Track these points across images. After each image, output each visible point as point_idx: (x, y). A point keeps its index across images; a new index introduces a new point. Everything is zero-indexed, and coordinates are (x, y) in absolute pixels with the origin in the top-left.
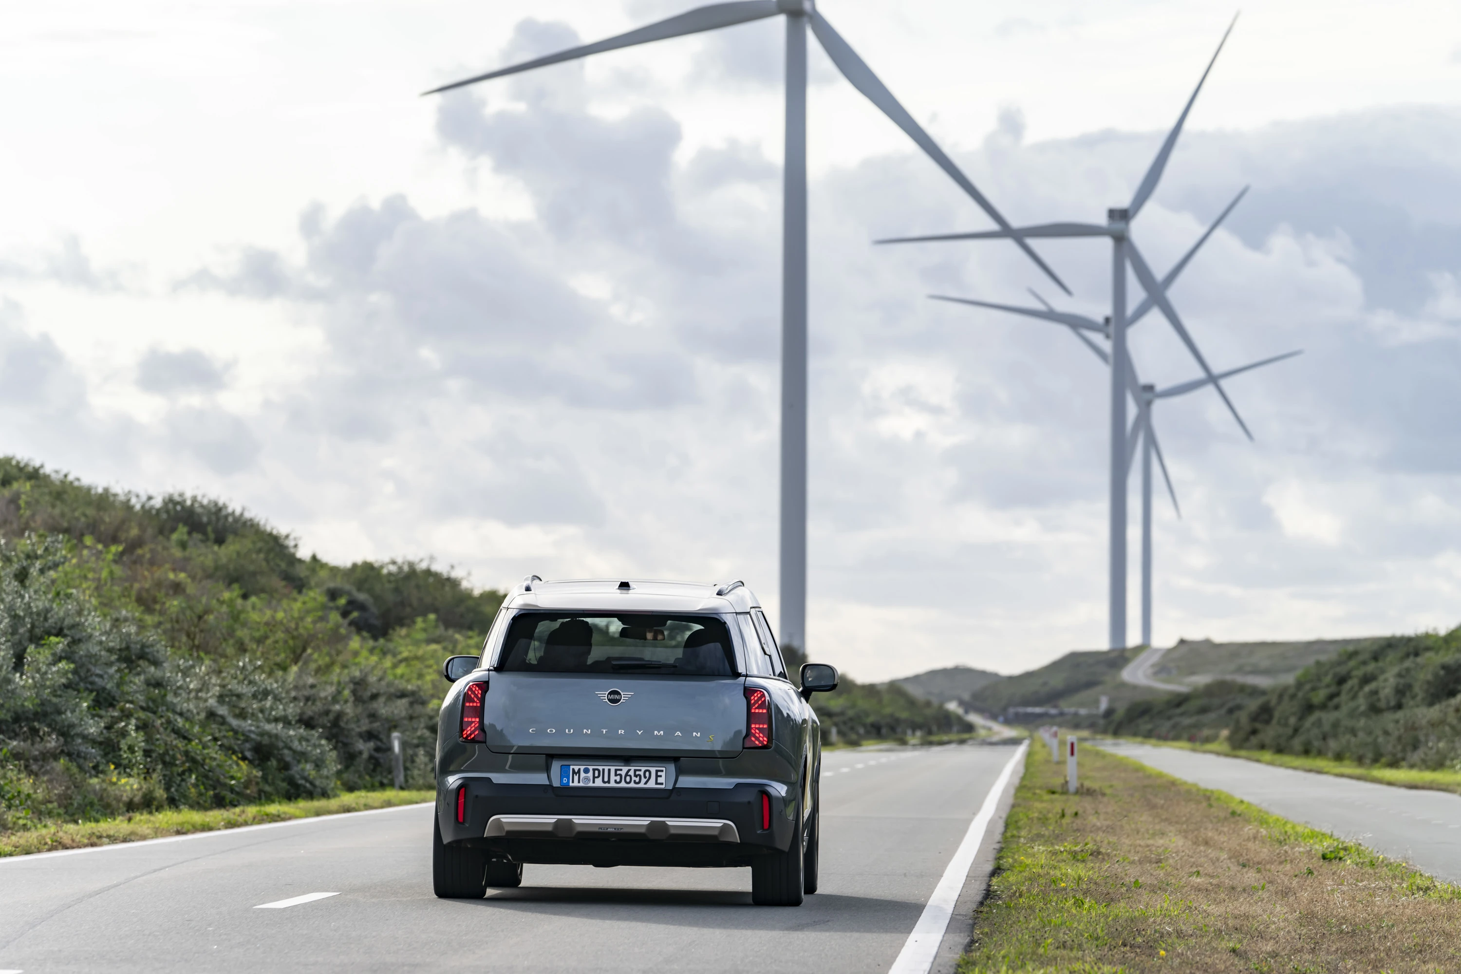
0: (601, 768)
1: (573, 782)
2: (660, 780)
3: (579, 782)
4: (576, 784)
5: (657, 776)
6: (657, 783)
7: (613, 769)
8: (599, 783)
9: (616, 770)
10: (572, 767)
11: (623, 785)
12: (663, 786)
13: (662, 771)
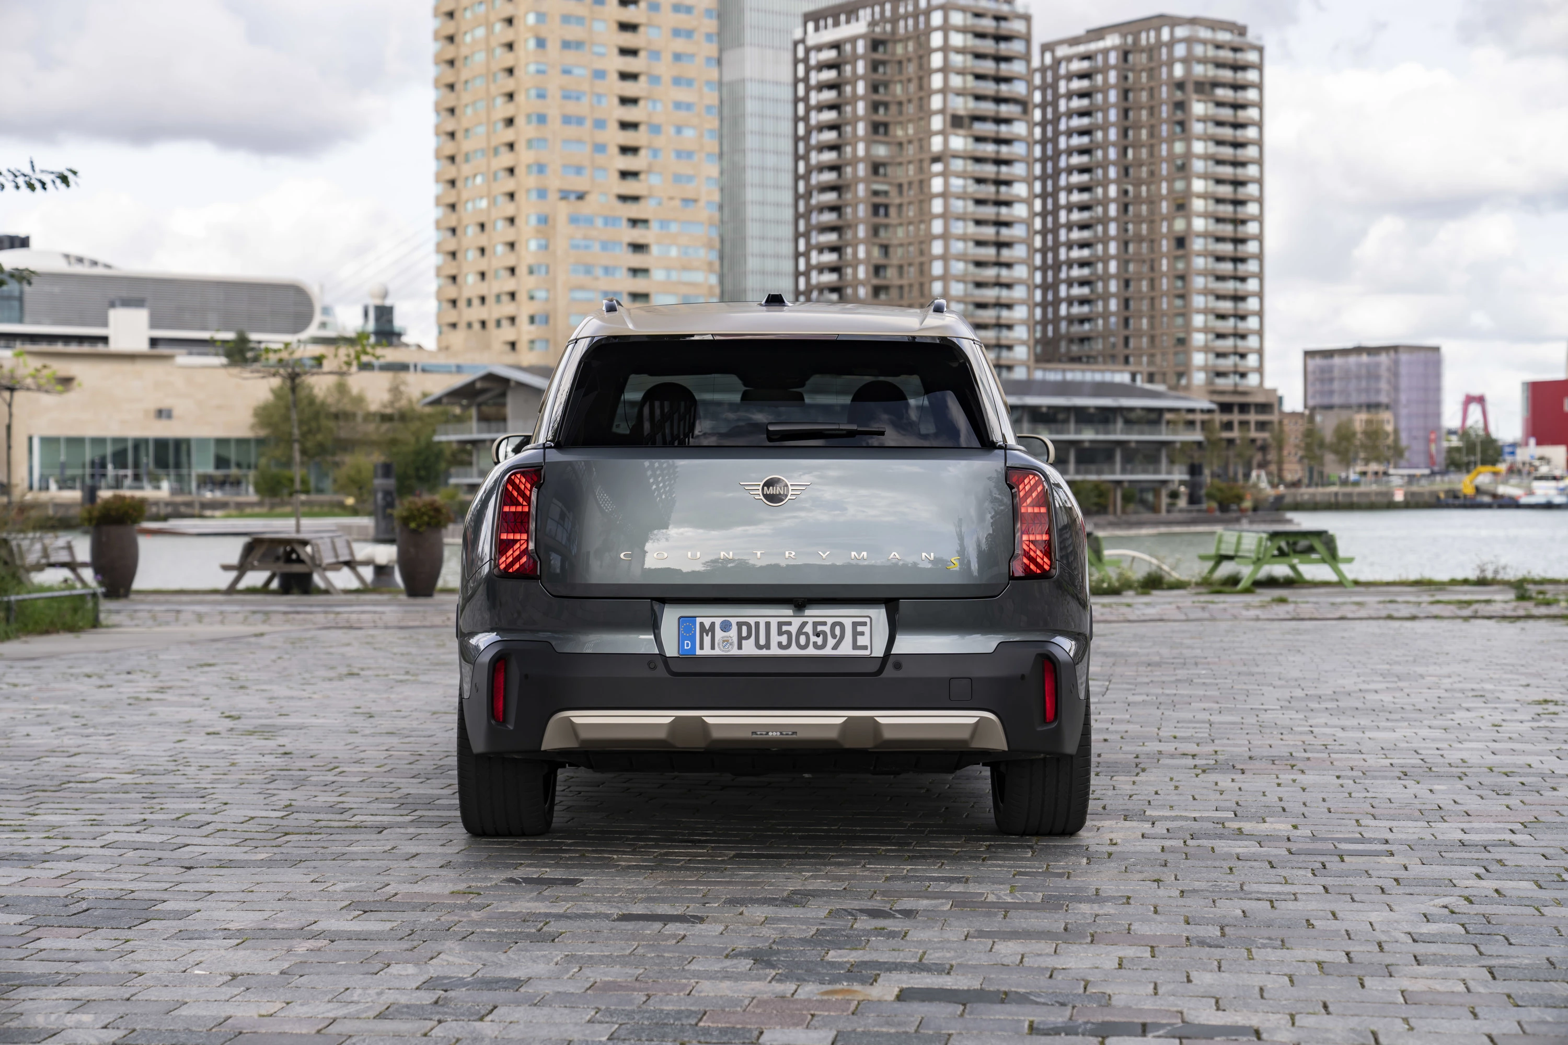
0: (752, 621)
1: (702, 648)
2: (862, 641)
3: (713, 648)
4: (707, 651)
5: (856, 634)
6: (855, 646)
7: (774, 622)
8: (749, 649)
9: (780, 625)
10: (698, 620)
11: (794, 651)
12: (866, 653)
13: (864, 624)
